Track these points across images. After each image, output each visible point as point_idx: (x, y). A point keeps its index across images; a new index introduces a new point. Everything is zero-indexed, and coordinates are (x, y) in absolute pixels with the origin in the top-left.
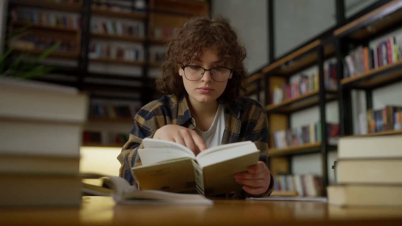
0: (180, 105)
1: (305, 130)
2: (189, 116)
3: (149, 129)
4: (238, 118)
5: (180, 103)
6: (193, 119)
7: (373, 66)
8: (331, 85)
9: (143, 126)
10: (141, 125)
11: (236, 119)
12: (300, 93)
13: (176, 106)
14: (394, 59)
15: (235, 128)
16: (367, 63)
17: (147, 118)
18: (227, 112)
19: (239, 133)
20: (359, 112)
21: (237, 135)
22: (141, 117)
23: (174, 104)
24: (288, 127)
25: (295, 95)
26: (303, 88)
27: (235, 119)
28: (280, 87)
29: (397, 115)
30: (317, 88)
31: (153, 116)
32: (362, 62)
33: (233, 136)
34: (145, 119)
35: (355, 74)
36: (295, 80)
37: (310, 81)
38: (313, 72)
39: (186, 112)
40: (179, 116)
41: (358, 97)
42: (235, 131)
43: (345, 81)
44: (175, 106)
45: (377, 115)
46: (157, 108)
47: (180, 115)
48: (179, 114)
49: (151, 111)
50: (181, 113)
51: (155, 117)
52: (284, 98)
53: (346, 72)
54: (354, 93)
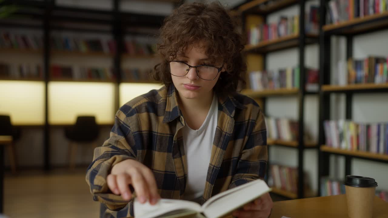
0: (169, 99)
1: (282, 73)
2: (178, 114)
3: (129, 127)
4: (232, 116)
5: (169, 97)
6: (181, 117)
7: (358, 15)
8: (313, 29)
9: (123, 122)
10: (122, 121)
11: (230, 117)
12: (279, 35)
13: (164, 101)
14: (382, 9)
15: (227, 126)
16: (352, 11)
17: (128, 114)
18: (220, 109)
19: (232, 132)
20: (338, 60)
21: (229, 134)
22: (122, 113)
23: (162, 99)
24: (264, 68)
25: (273, 38)
26: (282, 30)
27: (228, 117)
28: (257, 26)
29: (379, 67)
30: (296, 32)
31: (136, 113)
32: (347, 9)
33: (225, 135)
34: (126, 115)
35: (338, 20)
36: (273, 19)
37: (289, 23)
38: (293, 13)
39: (175, 109)
40: (167, 112)
41: (338, 43)
42: (228, 130)
43: (327, 27)
44: (162, 101)
45: (358, 64)
46: (141, 105)
47: (168, 110)
48: (166, 110)
49: (134, 107)
50: (170, 109)
51: (137, 114)
52: (261, 39)
53: (328, 17)
54: (334, 40)
